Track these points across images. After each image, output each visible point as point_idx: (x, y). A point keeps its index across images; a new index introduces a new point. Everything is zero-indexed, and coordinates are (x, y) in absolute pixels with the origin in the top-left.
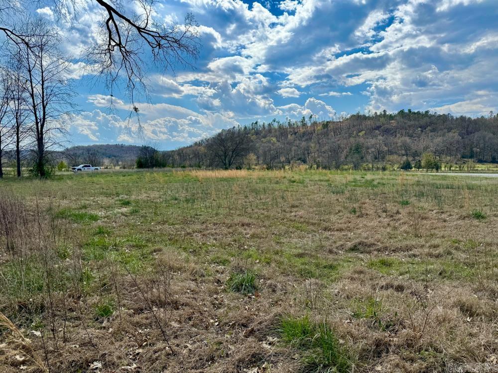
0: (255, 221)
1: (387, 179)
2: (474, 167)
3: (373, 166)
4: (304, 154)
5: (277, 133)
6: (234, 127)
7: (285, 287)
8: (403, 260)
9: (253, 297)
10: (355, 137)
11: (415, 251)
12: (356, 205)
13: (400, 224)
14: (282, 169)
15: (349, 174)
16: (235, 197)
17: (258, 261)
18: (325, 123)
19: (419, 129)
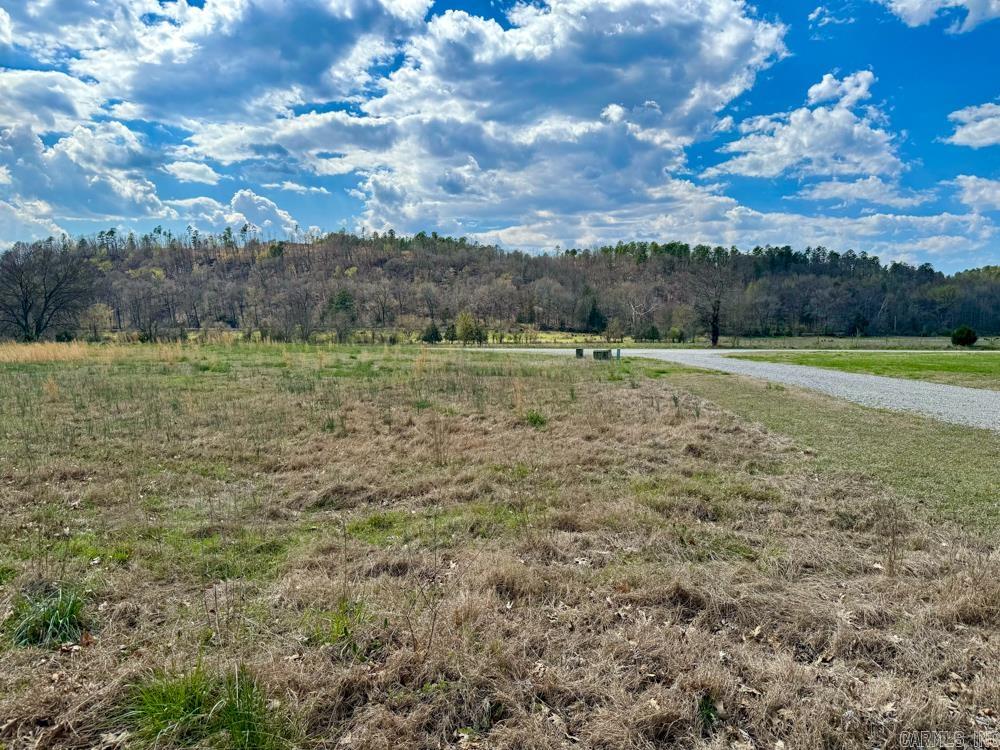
0: (97, 466)
1: (398, 360)
2: (536, 338)
3: (373, 335)
4: (232, 308)
5: (167, 259)
6: (51, 239)
7: (162, 609)
8: (413, 512)
9: (76, 647)
10: (339, 278)
11: (434, 494)
12: (335, 414)
13: (412, 445)
14: (179, 341)
15: (328, 351)
16: (47, 409)
17: (97, 560)
18: (277, 245)
19: (451, 269)
